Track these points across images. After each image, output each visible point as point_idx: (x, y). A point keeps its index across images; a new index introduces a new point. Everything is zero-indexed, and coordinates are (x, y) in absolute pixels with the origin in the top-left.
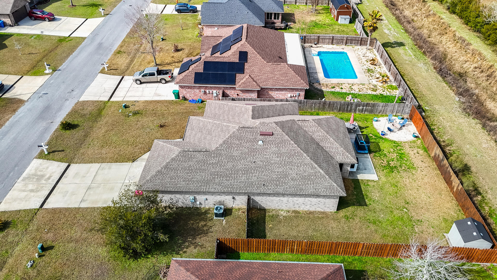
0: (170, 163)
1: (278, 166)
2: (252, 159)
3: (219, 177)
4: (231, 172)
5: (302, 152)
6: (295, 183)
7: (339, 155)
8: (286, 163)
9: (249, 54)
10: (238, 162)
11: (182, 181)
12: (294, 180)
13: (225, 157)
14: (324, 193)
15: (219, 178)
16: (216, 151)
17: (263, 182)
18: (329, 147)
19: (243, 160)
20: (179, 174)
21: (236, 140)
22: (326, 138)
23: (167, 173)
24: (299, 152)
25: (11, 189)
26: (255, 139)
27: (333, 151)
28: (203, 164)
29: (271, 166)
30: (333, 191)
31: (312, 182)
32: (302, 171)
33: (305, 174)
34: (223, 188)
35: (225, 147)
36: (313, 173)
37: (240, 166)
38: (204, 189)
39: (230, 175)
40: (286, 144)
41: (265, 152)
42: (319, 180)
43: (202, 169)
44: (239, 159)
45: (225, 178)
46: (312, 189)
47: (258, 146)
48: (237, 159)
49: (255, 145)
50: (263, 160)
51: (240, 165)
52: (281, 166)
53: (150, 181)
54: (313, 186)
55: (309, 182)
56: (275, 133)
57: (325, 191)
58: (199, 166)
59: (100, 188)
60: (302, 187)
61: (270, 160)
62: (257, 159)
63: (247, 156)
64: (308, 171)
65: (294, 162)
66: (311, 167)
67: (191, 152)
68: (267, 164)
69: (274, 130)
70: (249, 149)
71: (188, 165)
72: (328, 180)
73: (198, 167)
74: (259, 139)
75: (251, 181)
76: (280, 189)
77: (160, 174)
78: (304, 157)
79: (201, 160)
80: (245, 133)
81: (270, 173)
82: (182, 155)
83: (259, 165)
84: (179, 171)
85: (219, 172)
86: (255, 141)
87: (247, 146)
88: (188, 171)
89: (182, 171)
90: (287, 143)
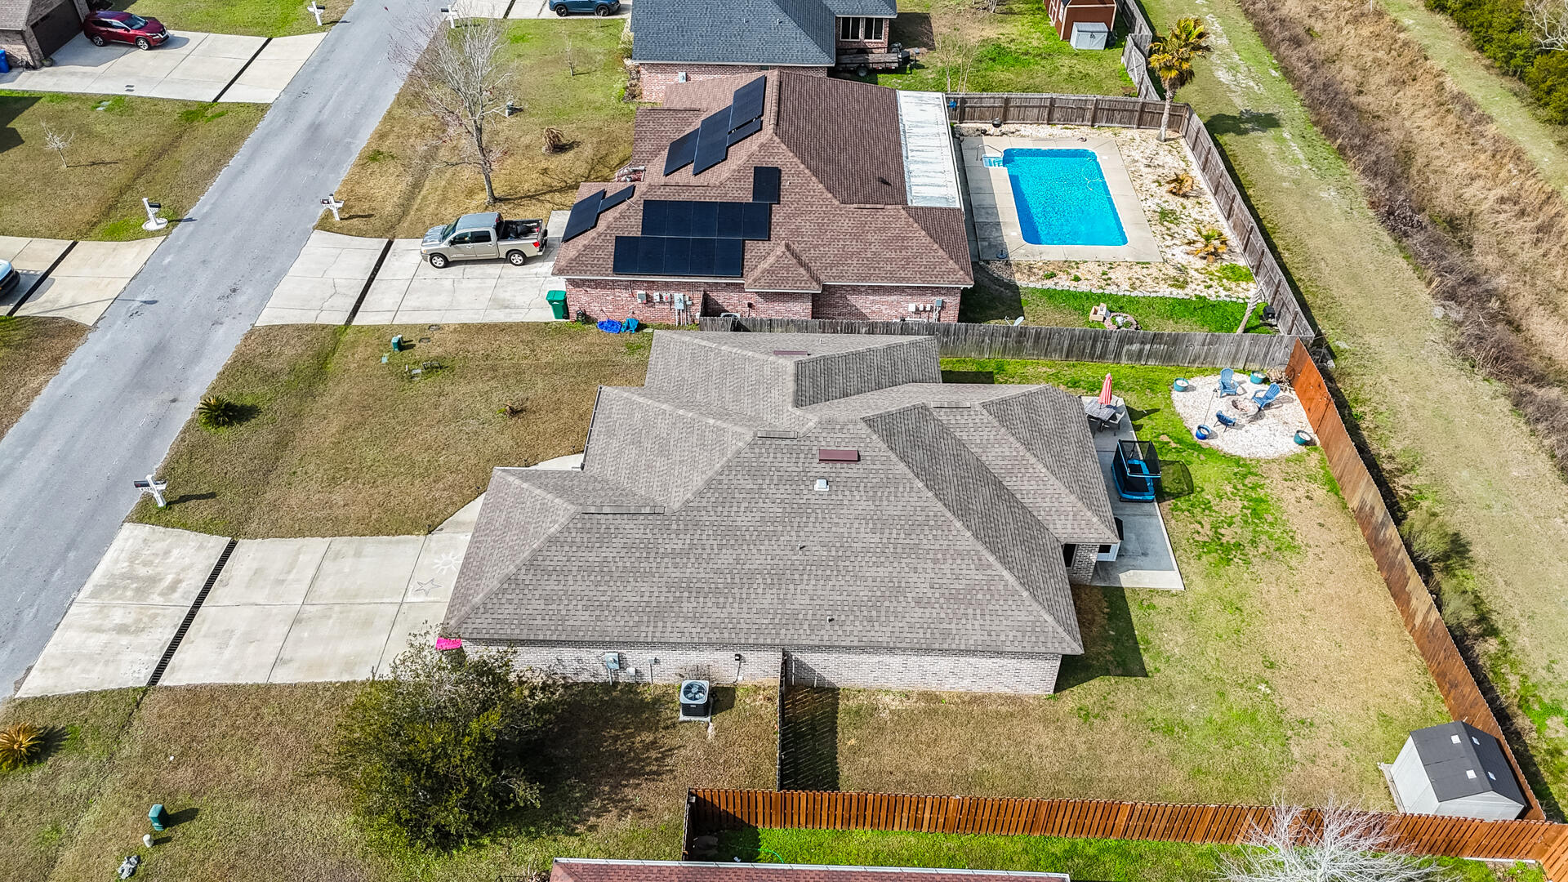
0: (545, 553)
1: (874, 559)
2: (795, 538)
3: (694, 594)
4: (729, 581)
5: (949, 514)
6: (928, 615)
7: (1062, 517)
8: (899, 550)
9: (784, 177)
10: (752, 547)
11: (580, 607)
12: (922, 605)
13: (711, 532)
14: (1016, 643)
15: (692, 599)
16: (684, 513)
17: (829, 613)
18: (1032, 492)
19: (766, 542)
20: (572, 588)
21: (747, 477)
22: (1024, 462)
23: (534, 582)
24: (939, 514)
25: (58, 625)
27: (1045, 505)
28: (644, 555)
29: (853, 559)
30: (1042, 639)
31: (978, 612)
32: (949, 576)
33: (958, 586)
34: (707, 630)
35: (713, 500)
36: (984, 582)
37: (757, 562)
38: (650, 635)
39: (726, 591)
40: (901, 489)
41: (834, 516)
42: (1001, 603)
43: (642, 570)
44: (754, 537)
45: (713, 600)
46: (979, 632)
47: (814, 497)
49: (805, 492)
50: (828, 540)
51: (758, 556)
52: (883, 559)
53: (482, 610)
54: (982, 622)
55: (970, 611)
56: (867, 453)
57: (1020, 639)
58: (633, 560)
59: (331, 621)
60: (948, 626)
62: (811, 538)
63: (780, 528)
64: (968, 577)
65: (925, 547)
66: (977, 562)
67: (606, 517)
68: (840, 554)
69: (862, 445)
70: (786, 506)
71: (597, 559)
72: (1027, 603)
73: (628, 564)
74: (817, 474)
75: (793, 607)
76: (880, 634)
77: (513, 586)
79: (638, 541)
80: (772, 455)
81: (851, 583)
82: (579, 525)
83: (816, 558)
84: (570, 577)
85: (695, 580)
87: (778, 496)
88: (599, 578)
89: (579, 577)
90: (901, 485)
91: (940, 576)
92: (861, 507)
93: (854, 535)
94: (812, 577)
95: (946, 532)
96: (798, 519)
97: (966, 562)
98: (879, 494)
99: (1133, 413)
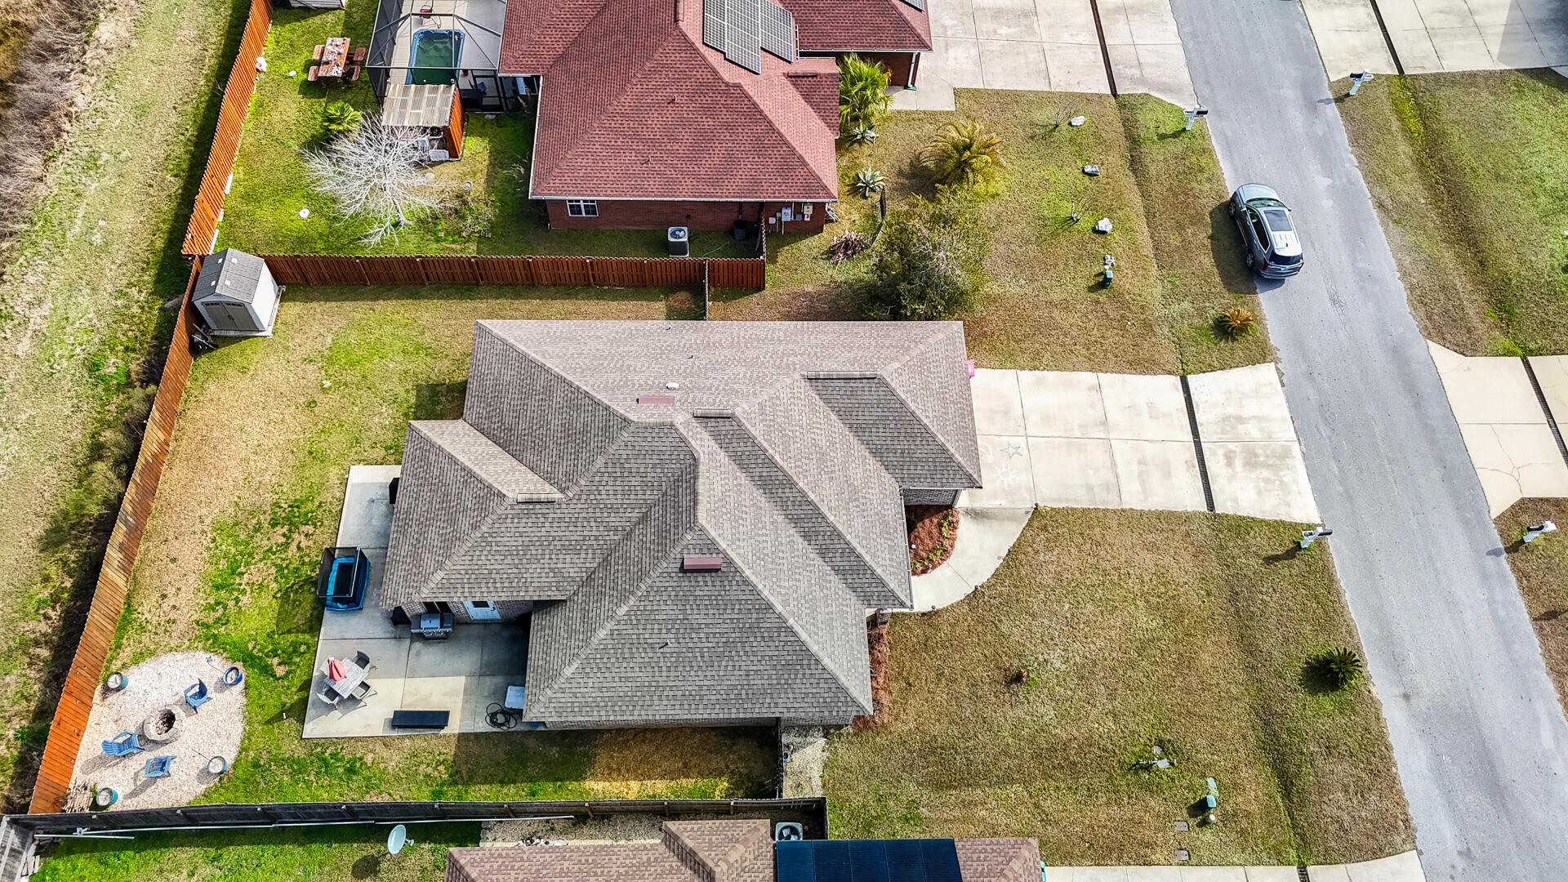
0: (899, 354)
1: (631, 354)
2: (696, 362)
3: (775, 339)
4: (749, 344)
5: (563, 374)
6: (592, 332)
8: (609, 358)
10: (732, 358)
11: (862, 333)
12: (595, 336)
13: (766, 364)
14: (526, 323)
19: (720, 360)
20: (872, 340)
23: (902, 342)
24: (571, 375)
26: (689, 392)
28: (819, 354)
29: (648, 354)
31: (552, 334)
32: (571, 348)
33: (565, 344)
37: (726, 352)
38: (806, 324)
39: (750, 341)
41: (663, 372)
43: (819, 348)
44: (730, 362)
45: (760, 337)
48: (735, 362)
50: (669, 362)
51: (727, 354)
52: (624, 354)
54: (550, 330)
55: (558, 334)
56: (630, 403)
57: (522, 325)
58: (827, 352)
60: (577, 328)
61: (650, 362)
62: (682, 362)
63: (708, 366)
64: (555, 348)
65: (587, 360)
66: (546, 354)
68: (658, 356)
69: (633, 407)
70: (703, 377)
72: (511, 338)
73: (831, 350)
75: (698, 335)
77: (917, 341)
78: (560, 366)
79: (826, 360)
81: (650, 344)
83: (679, 354)
84: (874, 345)
85: (776, 344)
86: (687, 389)
87: (711, 381)
88: (852, 345)
89: (867, 345)
90: (602, 387)
91: (578, 348)
92: (639, 376)
93: (646, 364)
94: (682, 346)
95: (567, 366)
96: (694, 371)
97: (554, 354)
98: (622, 383)
99: (299, 711)
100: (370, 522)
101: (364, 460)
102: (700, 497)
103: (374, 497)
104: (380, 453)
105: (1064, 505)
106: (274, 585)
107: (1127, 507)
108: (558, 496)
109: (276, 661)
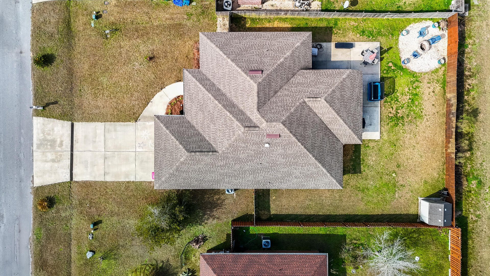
0: (180, 167)
1: (283, 166)
2: (258, 161)
3: (228, 177)
4: (238, 173)
5: (308, 153)
6: (298, 181)
7: (345, 137)
8: (291, 164)
10: (245, 163)
11: (194, 181)
12: (297, 178)
13: (232, 160)
14: (324, 187)
15: (228, 178)
16: (223, 154)
17: (269, 181)
18: (337, 129)
19: (249, 162)
20: (191, 176)
21: (242, 143)
22: (336, 119)
23: (179, 175)
24: (305, 153)
25: (33, 160)
26: (261, 142)
27: (340, 133)
28: (212, 166)
29: (276, 166)
30: (331, 186)
31: (314, 179)
32: (306, 170)
33: (308, 173)
34: (233, 186)
35: (232, 150)
36: (316, 172)
37: (247, 168)
38: (216, 187)
39: (238, 176)
40: (293, 146)
41: (271, 154)
42: (321, 177)
43: (211, 171)
44: (245, 161)
45: (234, 178)
46: (313, 185)
47: (264, 149)
48: (243, 161)
49: (262, 147)
50: (269, 161)
51: (247, 166)
52: (286, 166)
53: (165, 182)
54: (314, 182)
55: (311, 179)
56: (282, 135)
57: (325, 186)
58: (208, 168)
59: (116, 158)
60: (304, 183)
61: (276, 161)
62: (264, 161)
63: (254, 158)
64: (312, 170)
65: (300, 162)
66: (315, 166)
67: (198, 156)
68: (273, 165)
69: (281, 132)
70: (256, 151)
71: (197, 168)
72: (329, 177)
73: (207, 169)
74: (266, 142)
75: (258, 179)
76: (284, 186)
77: (173, 176)
78: (309, 158)
79: (209, 163)
80: (250, 136)
81: (276, 173)
82: (190, 159)
83: (265, 166)
84: (190, 173)
85: (228, 173)
86: (261, 143)
87: (253, 148)
88: (199, 173)
89: (192, 173)
90: (293, 144)
91: (303, 170)
92: (280, 152)
93: (277, 160)
94: (264, 171)
95: (307, 158)
96: (259, 155)
97: (312, 166)
98: (286, 147)
99: (382, 51)
100: (370, 116)
101: (376, 142)
102: (256, 94)
103: (370, 126)
104: (371, 145)
105: (126, 123)
106: (398, 94)
107: (103, 123)
108: (306, 100)
109: (393, 68)
